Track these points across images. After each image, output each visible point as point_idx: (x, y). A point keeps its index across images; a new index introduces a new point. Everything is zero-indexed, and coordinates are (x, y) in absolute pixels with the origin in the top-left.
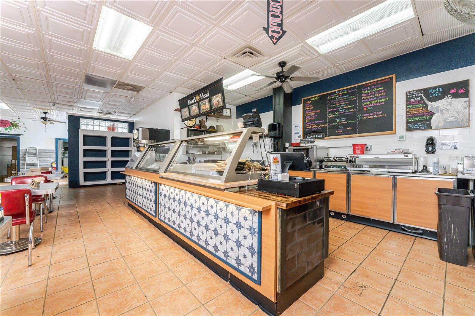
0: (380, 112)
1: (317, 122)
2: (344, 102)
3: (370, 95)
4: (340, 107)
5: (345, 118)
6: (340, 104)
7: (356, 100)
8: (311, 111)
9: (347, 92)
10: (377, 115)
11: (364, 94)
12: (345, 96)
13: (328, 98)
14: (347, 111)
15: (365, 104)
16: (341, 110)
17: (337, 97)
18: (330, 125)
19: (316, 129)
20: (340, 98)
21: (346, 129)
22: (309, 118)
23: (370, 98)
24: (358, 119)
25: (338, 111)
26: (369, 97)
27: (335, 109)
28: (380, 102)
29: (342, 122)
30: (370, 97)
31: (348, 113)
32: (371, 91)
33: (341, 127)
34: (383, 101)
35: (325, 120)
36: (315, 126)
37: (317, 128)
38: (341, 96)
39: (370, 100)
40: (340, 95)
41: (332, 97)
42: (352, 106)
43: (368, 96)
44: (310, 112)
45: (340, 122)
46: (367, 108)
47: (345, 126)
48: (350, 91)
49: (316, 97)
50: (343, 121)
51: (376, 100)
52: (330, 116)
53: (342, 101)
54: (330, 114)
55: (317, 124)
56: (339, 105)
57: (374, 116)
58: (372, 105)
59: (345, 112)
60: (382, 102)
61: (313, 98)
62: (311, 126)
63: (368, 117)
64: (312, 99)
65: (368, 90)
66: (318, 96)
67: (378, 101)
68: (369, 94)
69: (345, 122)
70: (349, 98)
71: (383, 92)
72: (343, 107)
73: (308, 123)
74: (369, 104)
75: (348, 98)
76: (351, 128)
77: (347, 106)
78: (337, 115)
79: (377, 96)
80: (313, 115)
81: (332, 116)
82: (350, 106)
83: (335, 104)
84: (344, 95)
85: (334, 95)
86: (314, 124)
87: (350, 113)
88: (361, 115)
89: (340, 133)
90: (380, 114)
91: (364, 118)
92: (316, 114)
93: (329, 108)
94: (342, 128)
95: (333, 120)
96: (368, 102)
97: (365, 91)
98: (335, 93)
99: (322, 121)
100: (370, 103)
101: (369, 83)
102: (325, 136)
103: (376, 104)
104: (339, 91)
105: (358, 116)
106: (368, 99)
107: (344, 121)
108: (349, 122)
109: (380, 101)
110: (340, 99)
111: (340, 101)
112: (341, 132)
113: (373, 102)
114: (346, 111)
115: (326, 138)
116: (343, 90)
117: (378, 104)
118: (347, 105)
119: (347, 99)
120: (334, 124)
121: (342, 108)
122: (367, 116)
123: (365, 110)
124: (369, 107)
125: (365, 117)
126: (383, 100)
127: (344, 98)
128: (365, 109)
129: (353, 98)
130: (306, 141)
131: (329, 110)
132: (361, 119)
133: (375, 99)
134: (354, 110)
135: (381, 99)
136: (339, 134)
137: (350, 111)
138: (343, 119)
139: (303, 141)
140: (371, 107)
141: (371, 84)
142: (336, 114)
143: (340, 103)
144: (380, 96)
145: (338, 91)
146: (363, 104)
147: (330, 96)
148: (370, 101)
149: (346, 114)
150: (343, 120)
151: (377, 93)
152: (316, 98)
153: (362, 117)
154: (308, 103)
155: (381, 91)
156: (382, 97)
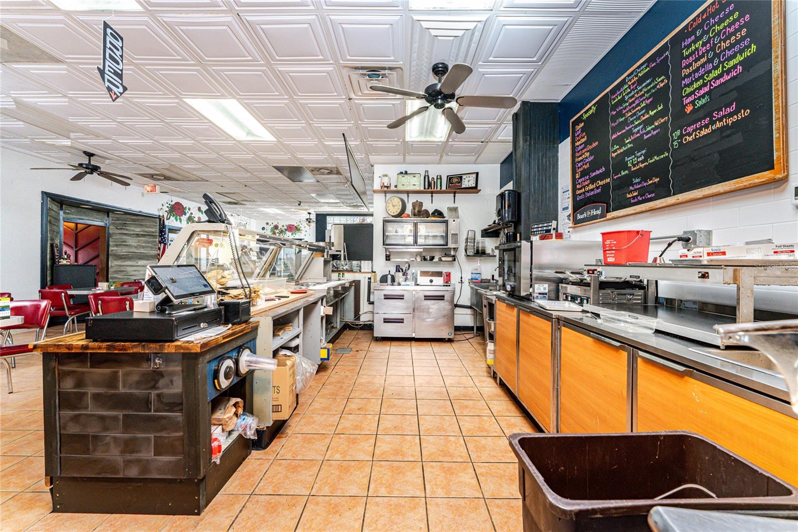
0: (729, 105)
1: (594, 174)
2: (642, 102)
3: (703, 56)
4: (632, 122)
5: (644, 152)
6: (634, 111)
7: (667, 85)
8: (583, 148)
9: (648, 69)
10: (720, 120)
11: (688, 57)
12: (644, 85)
13: (611, 103)
14: (648, 129)
15: (689, 90)
16: (636, 130)
17: (627, 94)
18: (615, 177)
19: (592, 193)
20: (633, 93)
21: (645, 184)
22: (581, 166)
23: (703, 66)
24: (672, 145)
25: (630, 133)
26: (699, 63)
27: (624, 131)
28: (729, 71)
29: (638, 163)
30: (703, 60)
31: (650, 135)
32: (705, 39)
33: (638, 180)
34: (740, 63)
35: (607, 165)
36: (591, 187)
37: (592, 190)
38: (636, 89)
39: (702, 71)
40: (633, 84)
41: (619, 98)
42: (659, 109)
43: (696, 61)
44: (582, 150)
45: (634, 166)
46: (693, 103)
47: (645, 174)
48: (655, 64)
49: (590, 108)
50: (640, 162)
51: (716, 68)
52: (616, 151)
53: (637, 102)
54: (616, 147)
55: (593, 180)
56: (631, 116)
57: (714, 127)
58: (706, 89)
59: (644, 131)
60: (735, 67)
61: (586, 112)
62: (584, 187)
63: (696, 135)
64: (585, 117)
65: (695, 42)
66: (594, 105)
67: (723, 67)
68: (698, 54)
69: (645, 164)
70: (652, 86)
71: (739, 30)
72: (639, 118)
73: (580, 181)
74: (700, 88)
75: (649, 87)
76: (657, 180)
77: (648, 113)
78: (629, 146)
79: (721, 52)
80: (587, 158)
81: (619, 152)
82: (655, 111)
83: (624, 115)
84: (640, 81)
85: (622, 90)
86: (588, 181)
87: (655, 132)
88: (678, 133)
89: (634, 198)
90: (731, 115)
91: (687, 137)
92: (592, 152)
93: (615, 130)
94: (639, 183)
95: (621, 164)
96: (697, 80)
97: (689, 46)
98: (623, 82)
99: (601, 171)
100: (700, 82)
101: (698, 16)
102: (607, 212)
103: (718, 82)
104: (632, 73)
105: (672, 137)
106: (697, 70)
107: (642, 162)
108: (653, 160)
109: (731, 63)
110: (633, 96)
111: (633, 102)
112: (636, 196)
113: (712, 76)
114: (645, 129)
115: (610, 215)
116: (639, 67)
117: (726, 78)
118: (648, 108)
119: (647, 92)
120: (623, 173)
121: (637, 123)
122: (693, 132)
123: (688, 113)
124: (699, 98)
125: (689, 134)
126: (739, 58)
127: (641, 90)
128: (689, 109)
129: (661, 82)
130: (540, 229)
131: (614, 136)
132: (680, 144)
133: (716, 61)
134: (662, 121)
135: (733, 56)
136: (632, 201)
137: (653, 126)
138: (640, 154)
139: (535, 230)
140: (703, 96)
141: (704, 17)
142: (625, 145)
143: (634, 108)
144: (732, 46)
145: (628, 76)
146: (685, 91)
147: (614, 96)
148: (702, 77)
149: (646, 137)
150: (640, 159)
151: (720, 42)
152: (591, 112)
153: (681, 136)
154: (579, 127)
155: (732, 30)
156: (736, 49)
